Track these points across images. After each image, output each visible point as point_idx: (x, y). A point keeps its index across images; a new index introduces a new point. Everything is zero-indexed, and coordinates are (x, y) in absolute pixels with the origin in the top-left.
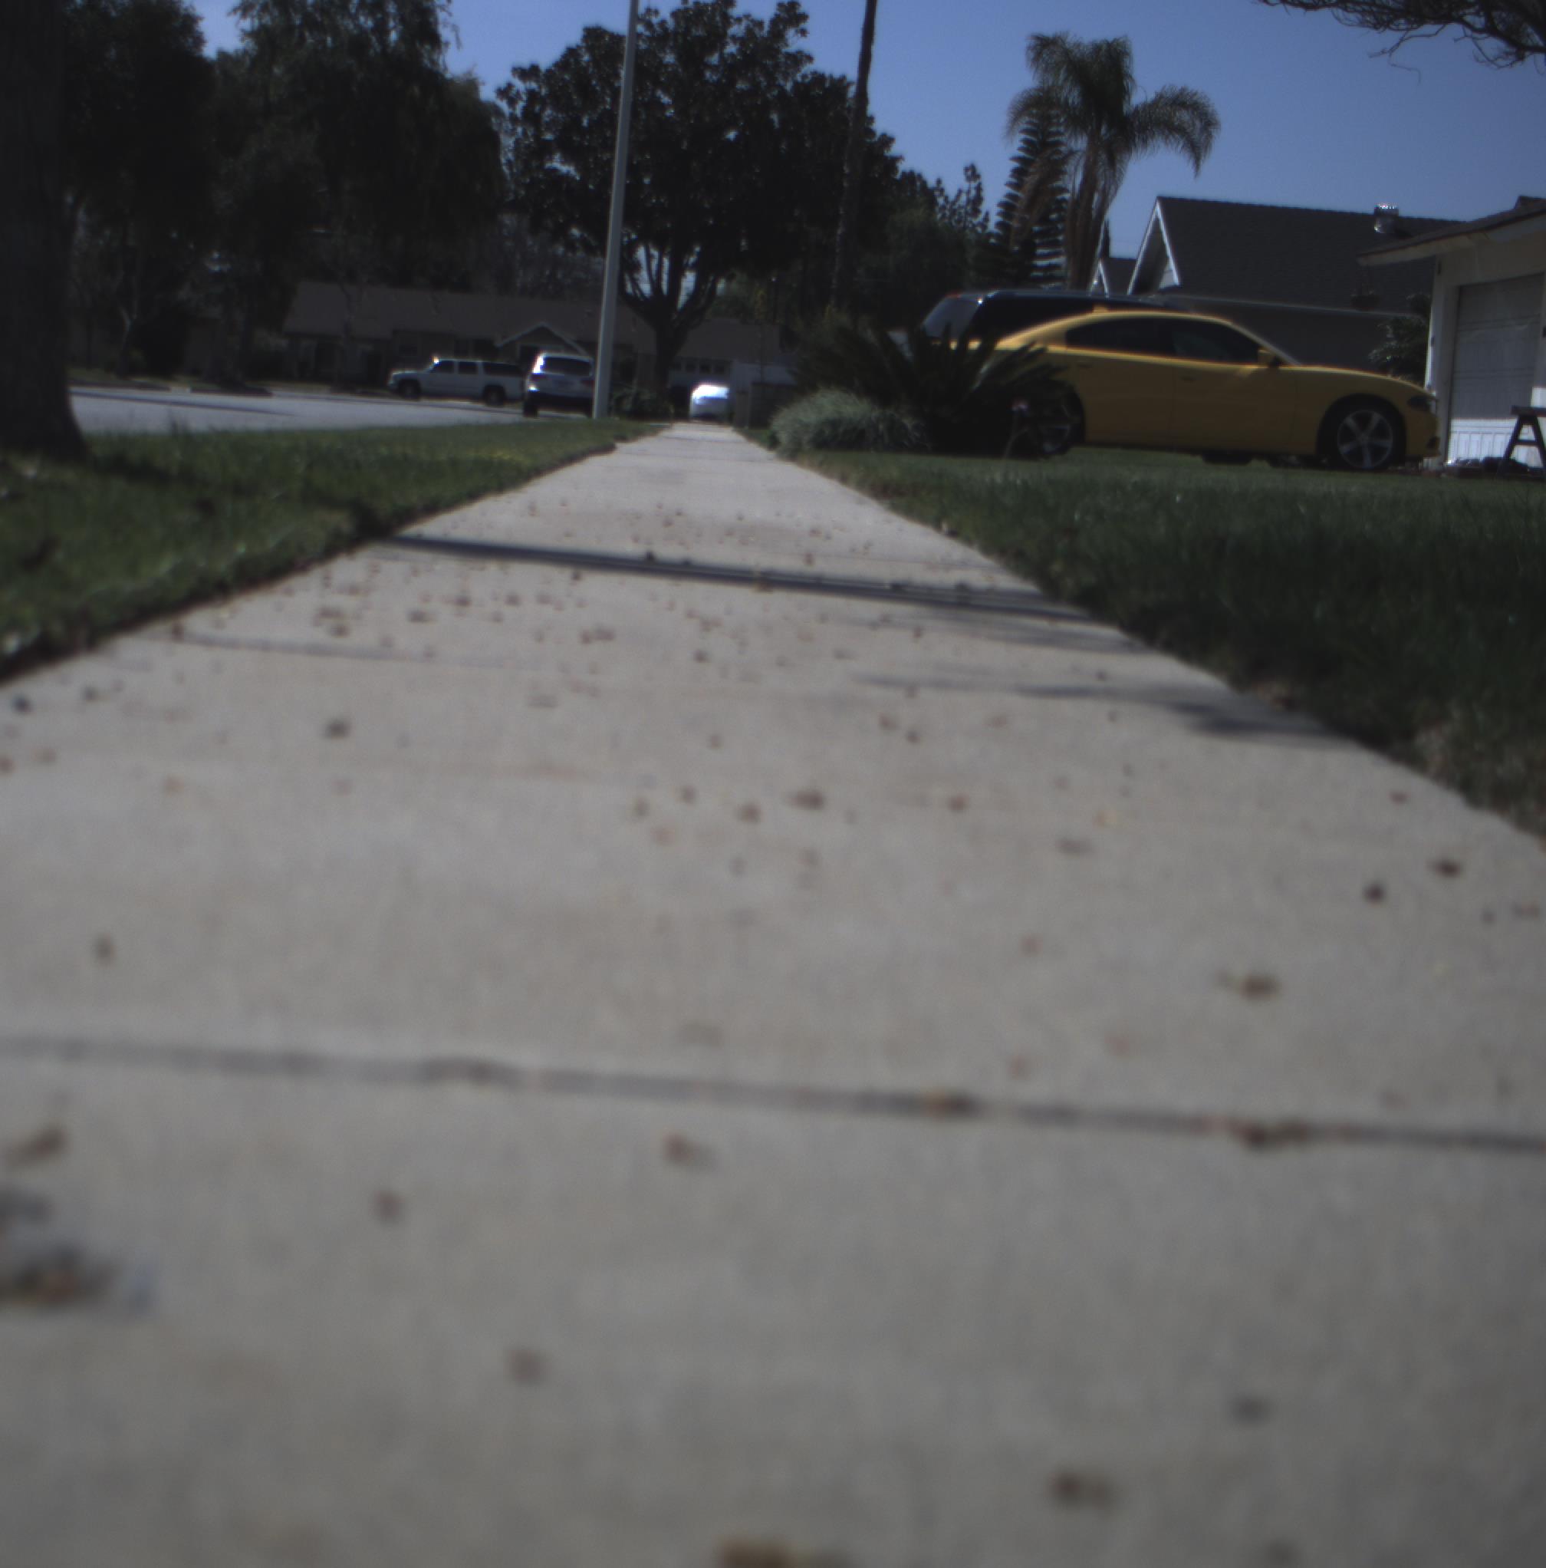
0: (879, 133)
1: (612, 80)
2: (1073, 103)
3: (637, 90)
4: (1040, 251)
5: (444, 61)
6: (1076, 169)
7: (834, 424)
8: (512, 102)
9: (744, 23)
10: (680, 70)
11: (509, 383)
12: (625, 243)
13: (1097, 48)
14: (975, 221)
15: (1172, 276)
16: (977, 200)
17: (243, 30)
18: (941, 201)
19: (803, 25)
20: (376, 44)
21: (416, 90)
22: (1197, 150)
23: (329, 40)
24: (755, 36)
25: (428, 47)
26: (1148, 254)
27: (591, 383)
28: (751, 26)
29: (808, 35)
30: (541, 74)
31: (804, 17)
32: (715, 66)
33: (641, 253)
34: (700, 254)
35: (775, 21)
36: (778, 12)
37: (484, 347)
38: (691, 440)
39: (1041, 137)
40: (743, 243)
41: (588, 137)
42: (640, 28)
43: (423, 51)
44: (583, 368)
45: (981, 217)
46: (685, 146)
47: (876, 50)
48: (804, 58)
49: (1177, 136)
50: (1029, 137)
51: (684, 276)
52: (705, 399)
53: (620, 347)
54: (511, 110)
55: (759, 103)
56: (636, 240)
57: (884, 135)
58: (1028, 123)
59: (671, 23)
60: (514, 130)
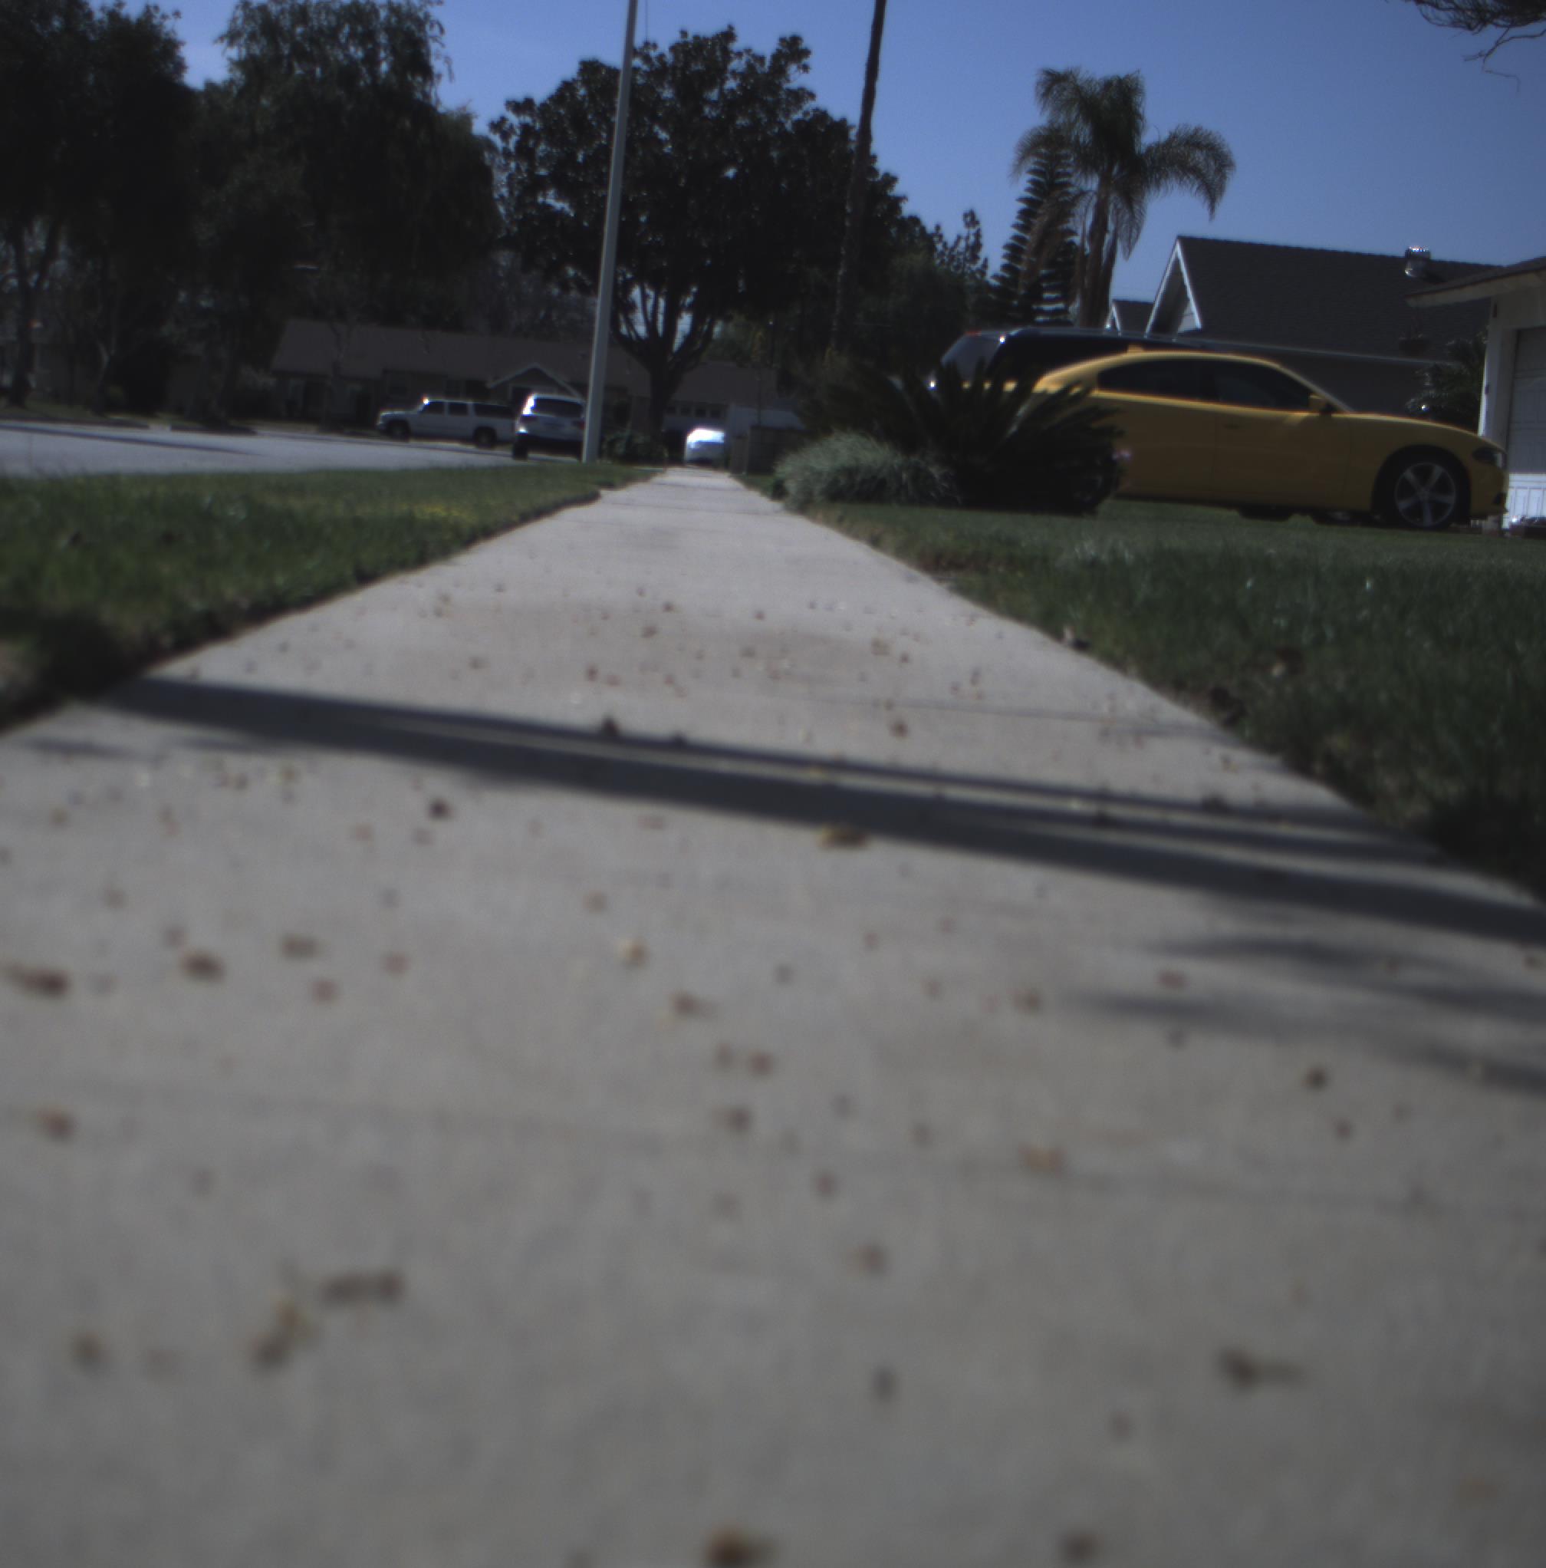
0: (882, 172)
1: (608, 115)
2: (1084, 142)
3: (634, 125)
4: (1047, 295)
5: (436, 94)
6: (1086, 210)
7: (850, 472)
8: (505, 136)
9: (745, 58)
10: (678, 105)
11: (498, 424)
12: (620, 283)
13: (1108, 85)
14: (974, 267)
15: (1193, 318)
16: (976, 247)
17: (230, 60)
18: (939, 247)
19: (805, 61)
20: (367, 75)
21: (408, 124)
22: (1212, 191)
23: (318, 71)
24: (757, 73)
25: (419, 79)
26: (1166, 296)
27: (581, 425)
28: (752, 62)
29: (810, 71)
30: (536, 108)
31: (806, 53)
32: (715, 102)
33: (636, 293)
34: (696, 295)
35: (777, 57)
36: (780, 48)
37: (475, 388)
38: (684, 486)
39: (1048, 177)
40: (741, 283)
41: (583, 174)
42: (637, 62)
43: (415, 85)
44: (576, 410)
45: (980, 263)
46: (683, 182)
47: (881, 85)
48: (806, 95)
49: (1191, 177)
50: (1036, 178)
51: (681, 318)
52: (700, 443)
53: (611, 389)
54: (504, 145)
55: (759, 139)
56: (632, 279)
57: (887, 175)
58: (1036, 163)
59: (669, 58)
60: (507, 165)
